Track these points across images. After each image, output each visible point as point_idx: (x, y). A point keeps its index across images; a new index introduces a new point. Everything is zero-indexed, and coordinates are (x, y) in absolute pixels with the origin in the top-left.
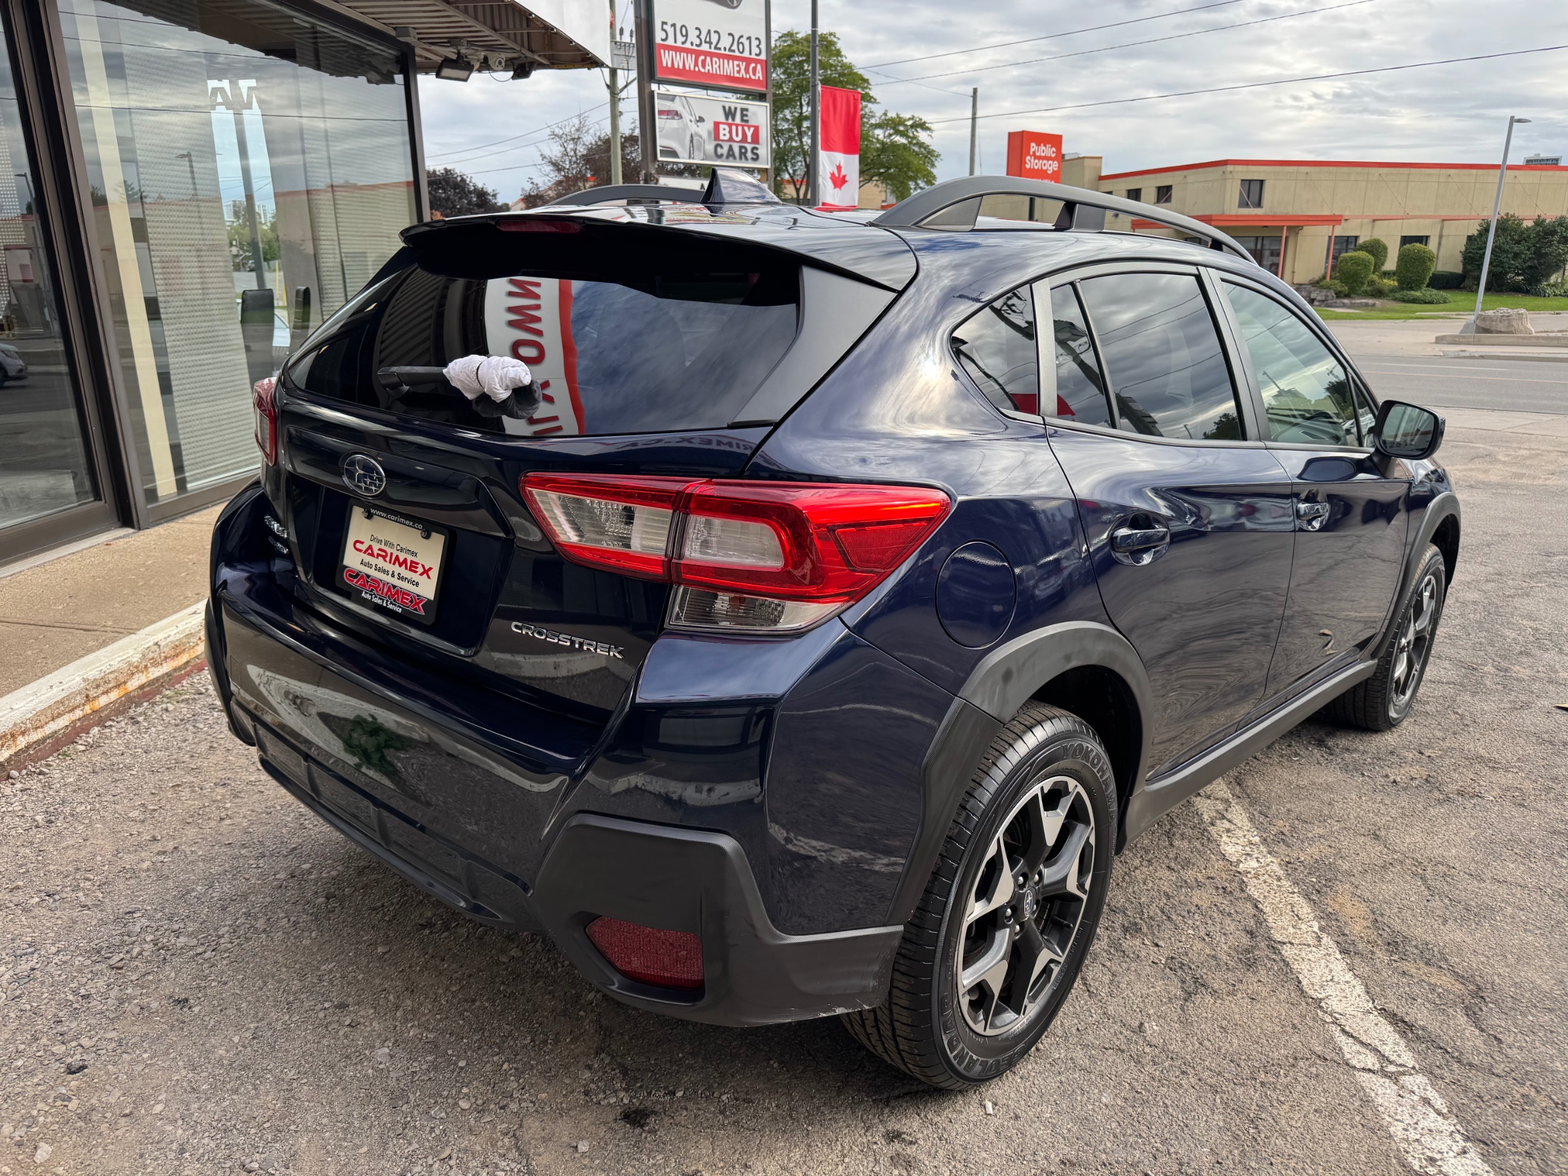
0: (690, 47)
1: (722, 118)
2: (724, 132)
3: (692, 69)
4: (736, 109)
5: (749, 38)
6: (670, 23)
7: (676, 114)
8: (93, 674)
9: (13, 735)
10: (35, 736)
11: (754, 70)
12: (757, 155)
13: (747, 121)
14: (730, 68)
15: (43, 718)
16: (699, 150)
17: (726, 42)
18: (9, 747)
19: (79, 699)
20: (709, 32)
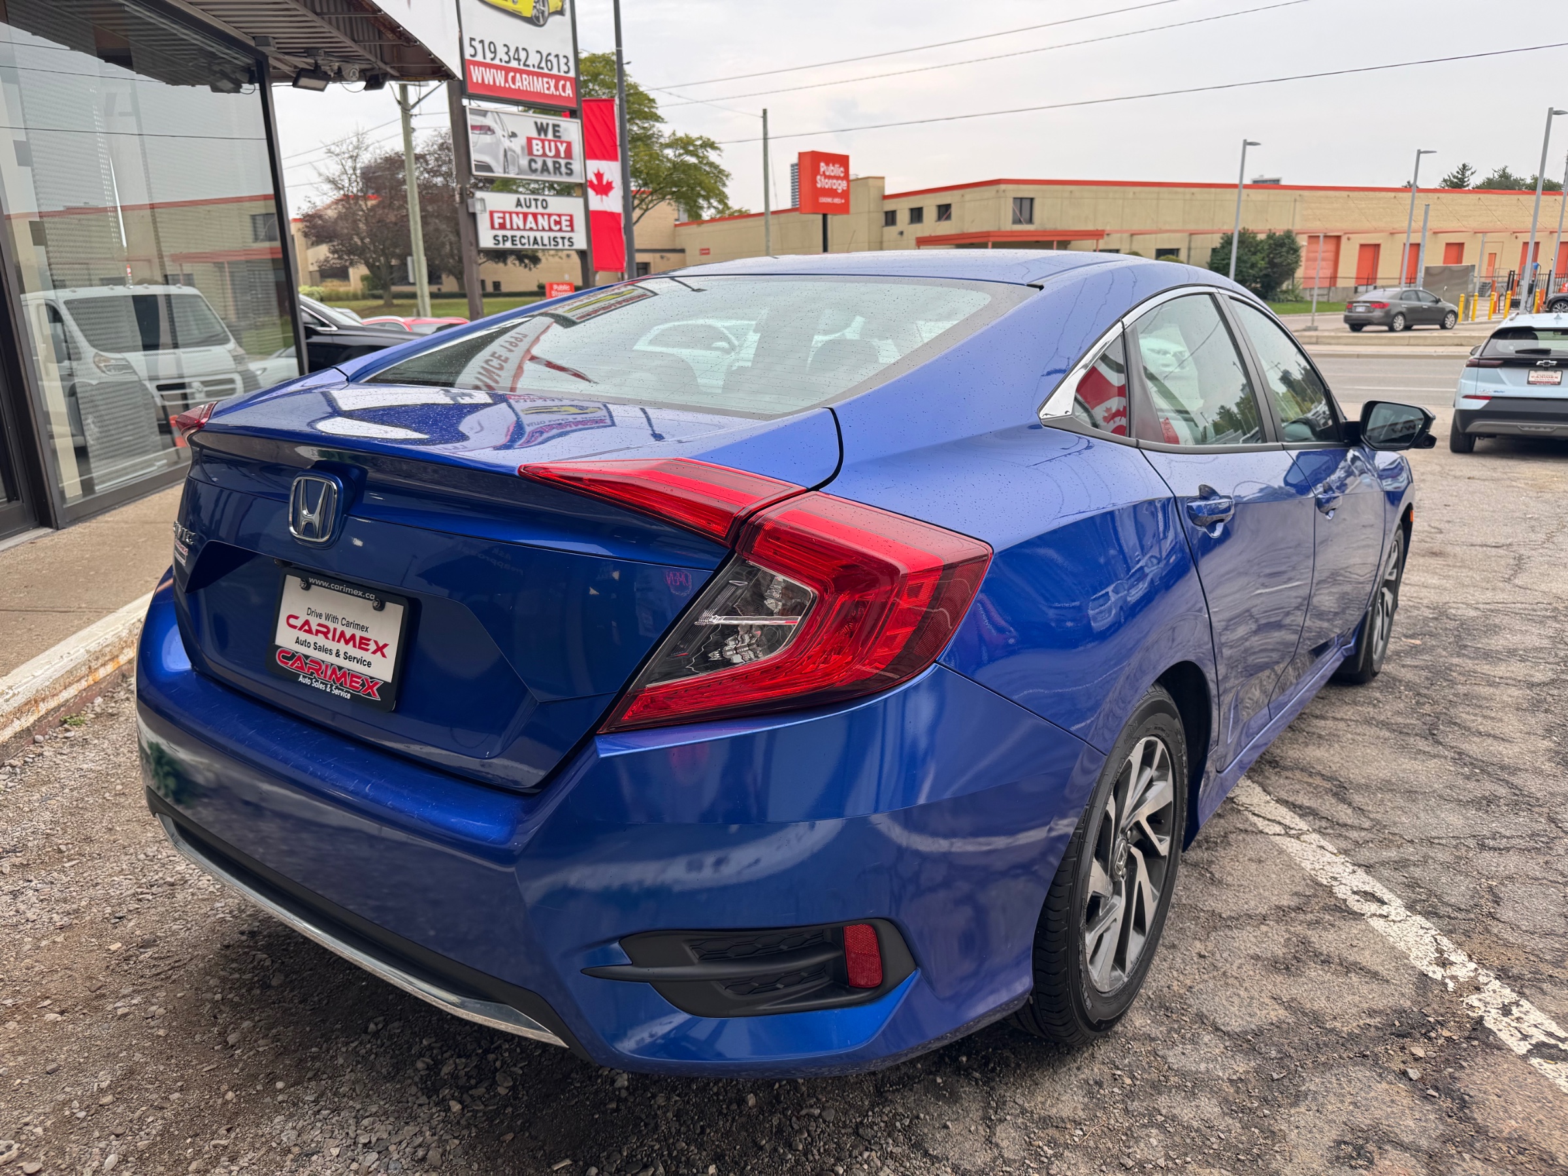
0: (499, 63)
1: (534, 134)
2: (537, 148)
5: (557, 56)
6: (478, 39)
7: (487, 130)
8: (93, 647)
9: (36, 702)
10: (52, 703)
11: (564, 87)
12: (571, 170)
13: (560, 137)
14: (539, 86)
15: (57, 686)
16: (514, 164)
17: (534, 59)
18: (33, 713)
19: (84, 670)
20: (518, 49)
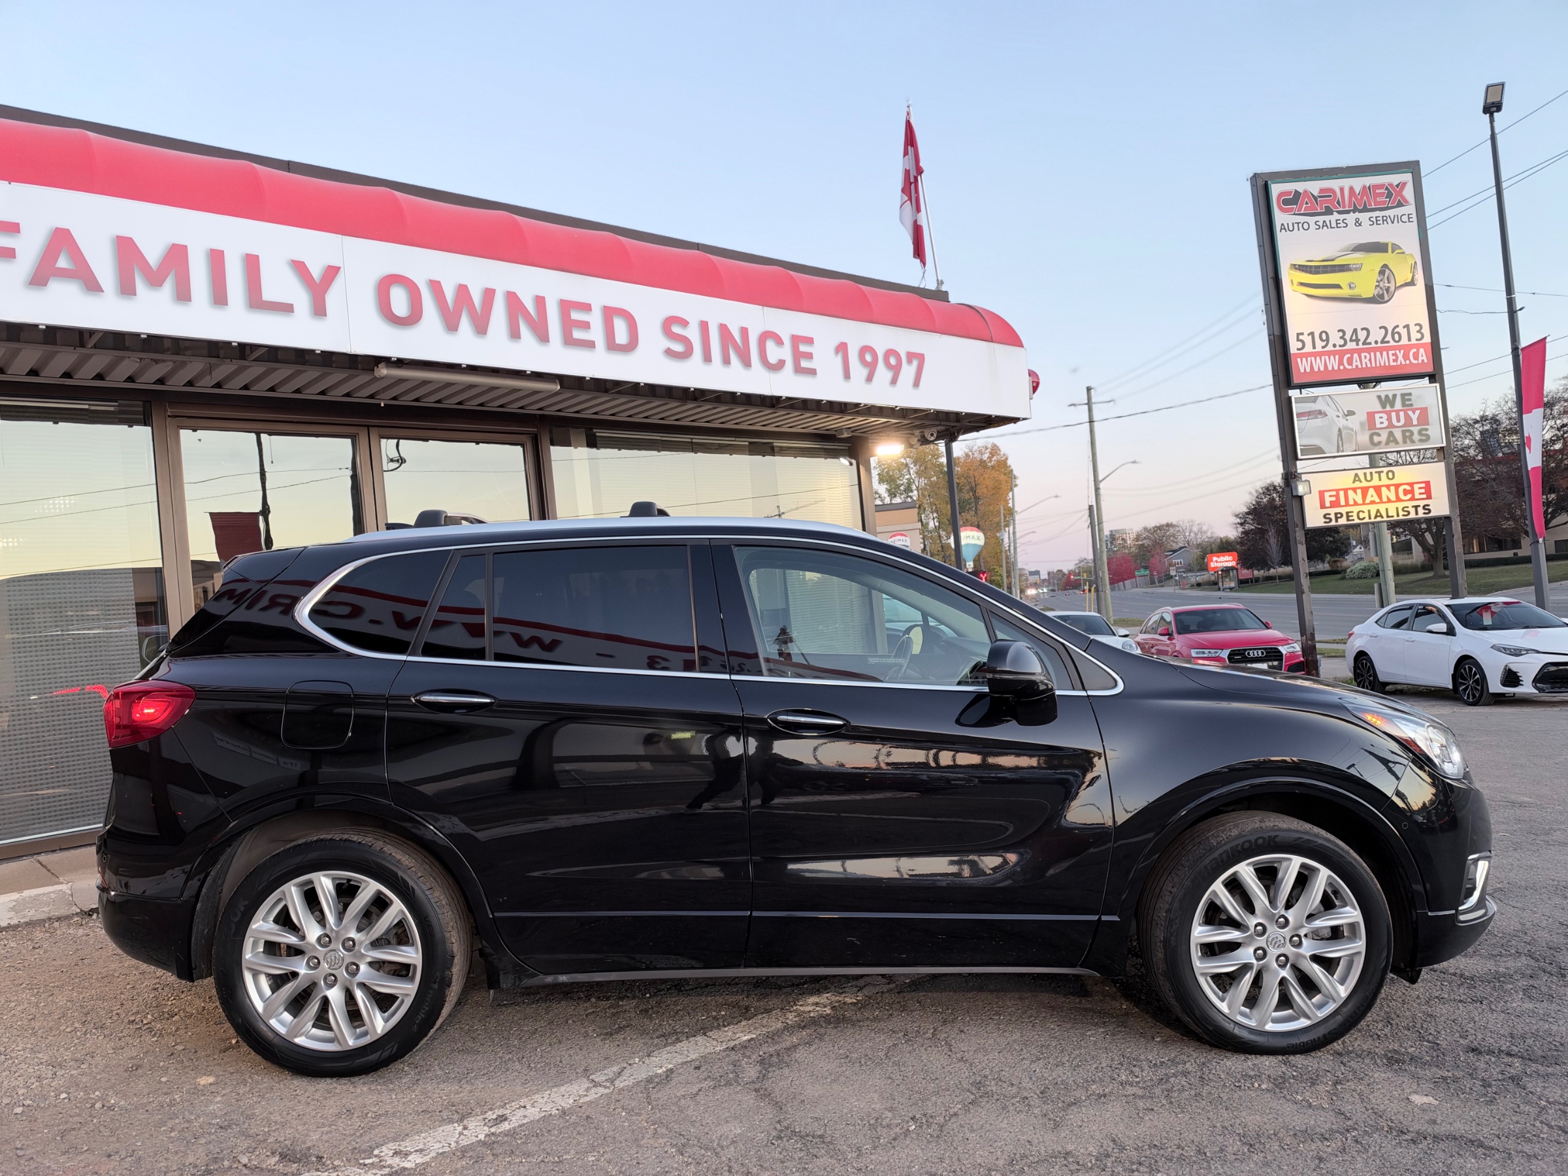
0: (1334, 349)
1: (1380, 409)
2: (1381, 420)
3: (1336, 368)
4: (1395, 396)
5: (1407, 326)
6: (1306, 334)
11: (1416, 356)
12: (1428, 438)
13: (1412, 405)
14: (1382, 359)
16: (1350, 442)
17: (1377, 335)
20: (1355, 331)
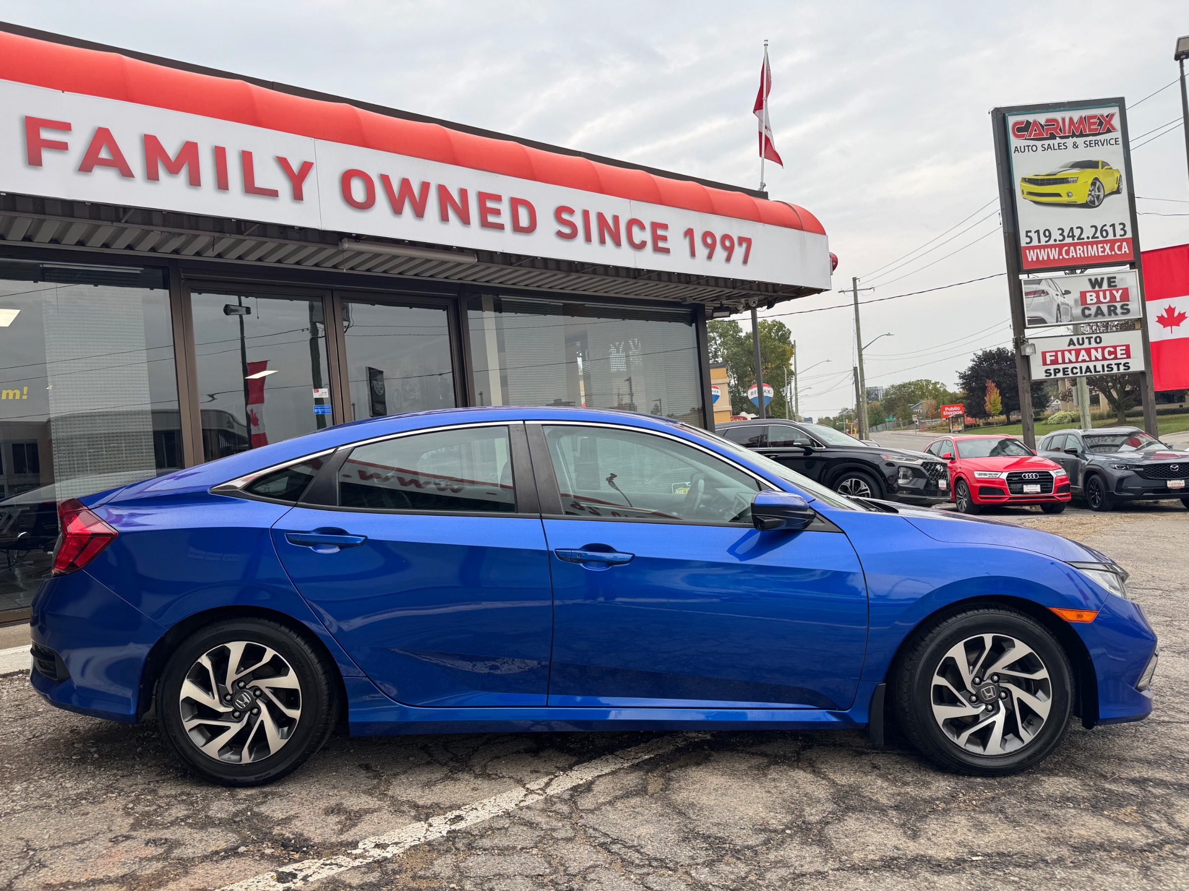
0: (1055, 243)
1: (1090, 289)
2: (1091, 298)
3: (1056, 257)
4: (1102, 279)
5: (1113, 225)
6: (1033, 232)
7: (1042, 293)
11: (1120, 248)
12: (1128, 311)
13: (1116, 286)
14: (1093, 251)
16: (1067, 314)
17: (1088, 232)
20: (1072, 229)
